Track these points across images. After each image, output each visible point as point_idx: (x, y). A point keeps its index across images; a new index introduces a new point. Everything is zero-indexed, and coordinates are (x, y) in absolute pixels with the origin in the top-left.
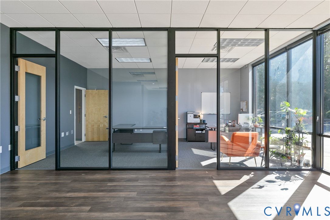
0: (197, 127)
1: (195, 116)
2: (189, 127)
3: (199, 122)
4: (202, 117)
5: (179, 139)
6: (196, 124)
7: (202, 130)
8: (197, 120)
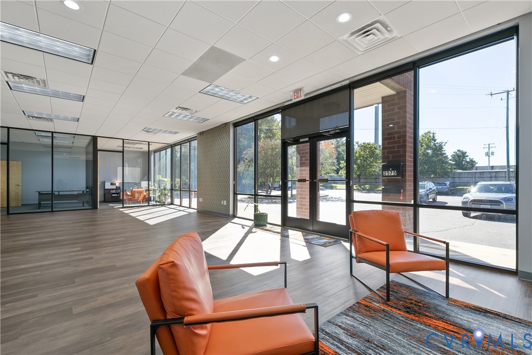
0: (114, 191)
1: (112, 184)
2: (107, 192)
3: (115, 188)
4: (117, 185)
5: (100, 202)
6: (112, 190)
7: (117, 194)
8: (114, 187)
